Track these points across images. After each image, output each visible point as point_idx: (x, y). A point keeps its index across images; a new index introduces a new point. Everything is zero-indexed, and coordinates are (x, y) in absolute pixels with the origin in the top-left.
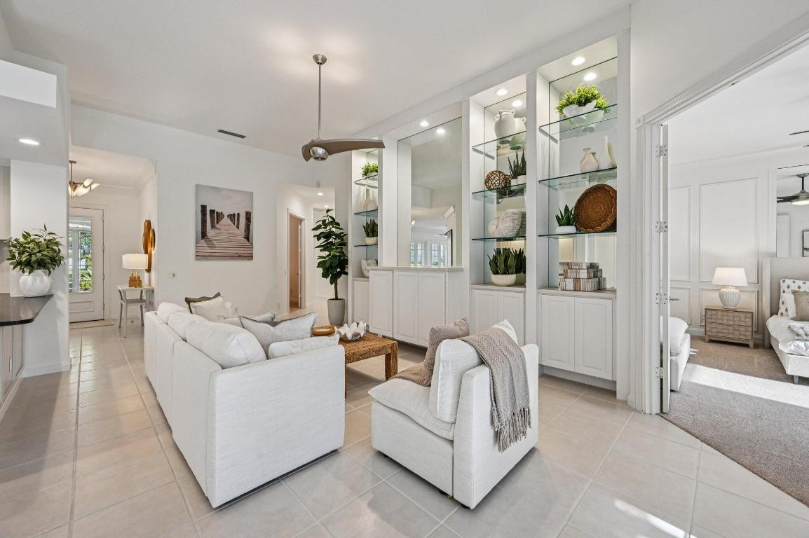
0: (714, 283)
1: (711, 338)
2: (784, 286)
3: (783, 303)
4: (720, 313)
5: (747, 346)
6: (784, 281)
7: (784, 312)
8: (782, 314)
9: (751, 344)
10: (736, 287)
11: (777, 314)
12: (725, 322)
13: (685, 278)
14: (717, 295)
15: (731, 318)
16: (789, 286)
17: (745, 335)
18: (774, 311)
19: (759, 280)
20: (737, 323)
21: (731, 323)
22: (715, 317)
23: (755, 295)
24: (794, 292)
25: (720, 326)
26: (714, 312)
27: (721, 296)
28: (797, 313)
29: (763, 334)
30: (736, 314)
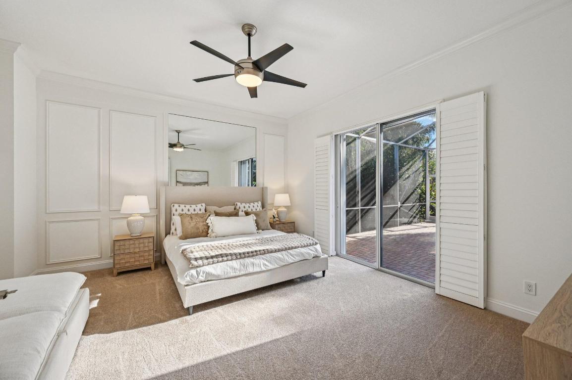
0: (122, 212)
1: (119, 271)
2: (173, 210)
3: (173, 224)
4: (127, 243)
5: (149, 269)
6: (173, 206)
7: (174, 232)
8: (173, 233)
9: (153, 266)
10: (141, 215)
11: (169, 234)
12: (132, 251)
13: (96, 208)
14: (124, 222)
15: (137, 245)
16: (177, 209)
17: (148, 259)
18: (168, 233)
19: (158, 207)
20: (142, 249)
21: (137, 250)
22: (123, 247)
23: (154, 219)
24: (181, 215)
25: (128, 256)
26: (122, 243)
27: (129, 224)
28: (183, 232)
29: (161, 252)
30: (141, 241)
